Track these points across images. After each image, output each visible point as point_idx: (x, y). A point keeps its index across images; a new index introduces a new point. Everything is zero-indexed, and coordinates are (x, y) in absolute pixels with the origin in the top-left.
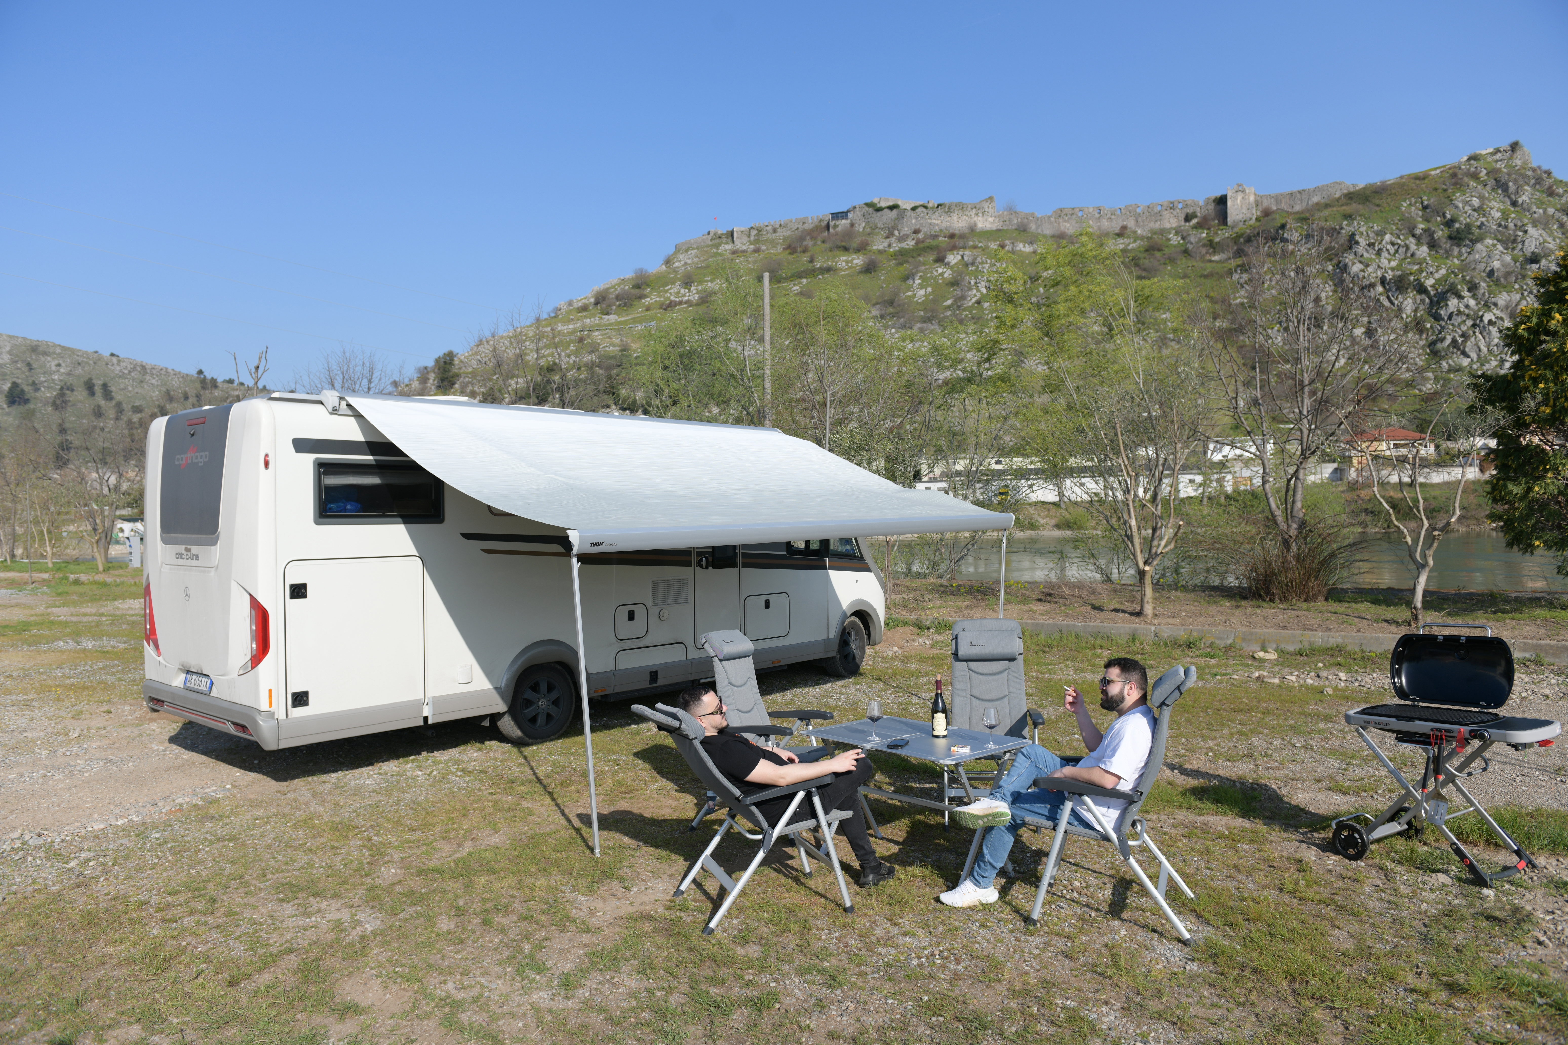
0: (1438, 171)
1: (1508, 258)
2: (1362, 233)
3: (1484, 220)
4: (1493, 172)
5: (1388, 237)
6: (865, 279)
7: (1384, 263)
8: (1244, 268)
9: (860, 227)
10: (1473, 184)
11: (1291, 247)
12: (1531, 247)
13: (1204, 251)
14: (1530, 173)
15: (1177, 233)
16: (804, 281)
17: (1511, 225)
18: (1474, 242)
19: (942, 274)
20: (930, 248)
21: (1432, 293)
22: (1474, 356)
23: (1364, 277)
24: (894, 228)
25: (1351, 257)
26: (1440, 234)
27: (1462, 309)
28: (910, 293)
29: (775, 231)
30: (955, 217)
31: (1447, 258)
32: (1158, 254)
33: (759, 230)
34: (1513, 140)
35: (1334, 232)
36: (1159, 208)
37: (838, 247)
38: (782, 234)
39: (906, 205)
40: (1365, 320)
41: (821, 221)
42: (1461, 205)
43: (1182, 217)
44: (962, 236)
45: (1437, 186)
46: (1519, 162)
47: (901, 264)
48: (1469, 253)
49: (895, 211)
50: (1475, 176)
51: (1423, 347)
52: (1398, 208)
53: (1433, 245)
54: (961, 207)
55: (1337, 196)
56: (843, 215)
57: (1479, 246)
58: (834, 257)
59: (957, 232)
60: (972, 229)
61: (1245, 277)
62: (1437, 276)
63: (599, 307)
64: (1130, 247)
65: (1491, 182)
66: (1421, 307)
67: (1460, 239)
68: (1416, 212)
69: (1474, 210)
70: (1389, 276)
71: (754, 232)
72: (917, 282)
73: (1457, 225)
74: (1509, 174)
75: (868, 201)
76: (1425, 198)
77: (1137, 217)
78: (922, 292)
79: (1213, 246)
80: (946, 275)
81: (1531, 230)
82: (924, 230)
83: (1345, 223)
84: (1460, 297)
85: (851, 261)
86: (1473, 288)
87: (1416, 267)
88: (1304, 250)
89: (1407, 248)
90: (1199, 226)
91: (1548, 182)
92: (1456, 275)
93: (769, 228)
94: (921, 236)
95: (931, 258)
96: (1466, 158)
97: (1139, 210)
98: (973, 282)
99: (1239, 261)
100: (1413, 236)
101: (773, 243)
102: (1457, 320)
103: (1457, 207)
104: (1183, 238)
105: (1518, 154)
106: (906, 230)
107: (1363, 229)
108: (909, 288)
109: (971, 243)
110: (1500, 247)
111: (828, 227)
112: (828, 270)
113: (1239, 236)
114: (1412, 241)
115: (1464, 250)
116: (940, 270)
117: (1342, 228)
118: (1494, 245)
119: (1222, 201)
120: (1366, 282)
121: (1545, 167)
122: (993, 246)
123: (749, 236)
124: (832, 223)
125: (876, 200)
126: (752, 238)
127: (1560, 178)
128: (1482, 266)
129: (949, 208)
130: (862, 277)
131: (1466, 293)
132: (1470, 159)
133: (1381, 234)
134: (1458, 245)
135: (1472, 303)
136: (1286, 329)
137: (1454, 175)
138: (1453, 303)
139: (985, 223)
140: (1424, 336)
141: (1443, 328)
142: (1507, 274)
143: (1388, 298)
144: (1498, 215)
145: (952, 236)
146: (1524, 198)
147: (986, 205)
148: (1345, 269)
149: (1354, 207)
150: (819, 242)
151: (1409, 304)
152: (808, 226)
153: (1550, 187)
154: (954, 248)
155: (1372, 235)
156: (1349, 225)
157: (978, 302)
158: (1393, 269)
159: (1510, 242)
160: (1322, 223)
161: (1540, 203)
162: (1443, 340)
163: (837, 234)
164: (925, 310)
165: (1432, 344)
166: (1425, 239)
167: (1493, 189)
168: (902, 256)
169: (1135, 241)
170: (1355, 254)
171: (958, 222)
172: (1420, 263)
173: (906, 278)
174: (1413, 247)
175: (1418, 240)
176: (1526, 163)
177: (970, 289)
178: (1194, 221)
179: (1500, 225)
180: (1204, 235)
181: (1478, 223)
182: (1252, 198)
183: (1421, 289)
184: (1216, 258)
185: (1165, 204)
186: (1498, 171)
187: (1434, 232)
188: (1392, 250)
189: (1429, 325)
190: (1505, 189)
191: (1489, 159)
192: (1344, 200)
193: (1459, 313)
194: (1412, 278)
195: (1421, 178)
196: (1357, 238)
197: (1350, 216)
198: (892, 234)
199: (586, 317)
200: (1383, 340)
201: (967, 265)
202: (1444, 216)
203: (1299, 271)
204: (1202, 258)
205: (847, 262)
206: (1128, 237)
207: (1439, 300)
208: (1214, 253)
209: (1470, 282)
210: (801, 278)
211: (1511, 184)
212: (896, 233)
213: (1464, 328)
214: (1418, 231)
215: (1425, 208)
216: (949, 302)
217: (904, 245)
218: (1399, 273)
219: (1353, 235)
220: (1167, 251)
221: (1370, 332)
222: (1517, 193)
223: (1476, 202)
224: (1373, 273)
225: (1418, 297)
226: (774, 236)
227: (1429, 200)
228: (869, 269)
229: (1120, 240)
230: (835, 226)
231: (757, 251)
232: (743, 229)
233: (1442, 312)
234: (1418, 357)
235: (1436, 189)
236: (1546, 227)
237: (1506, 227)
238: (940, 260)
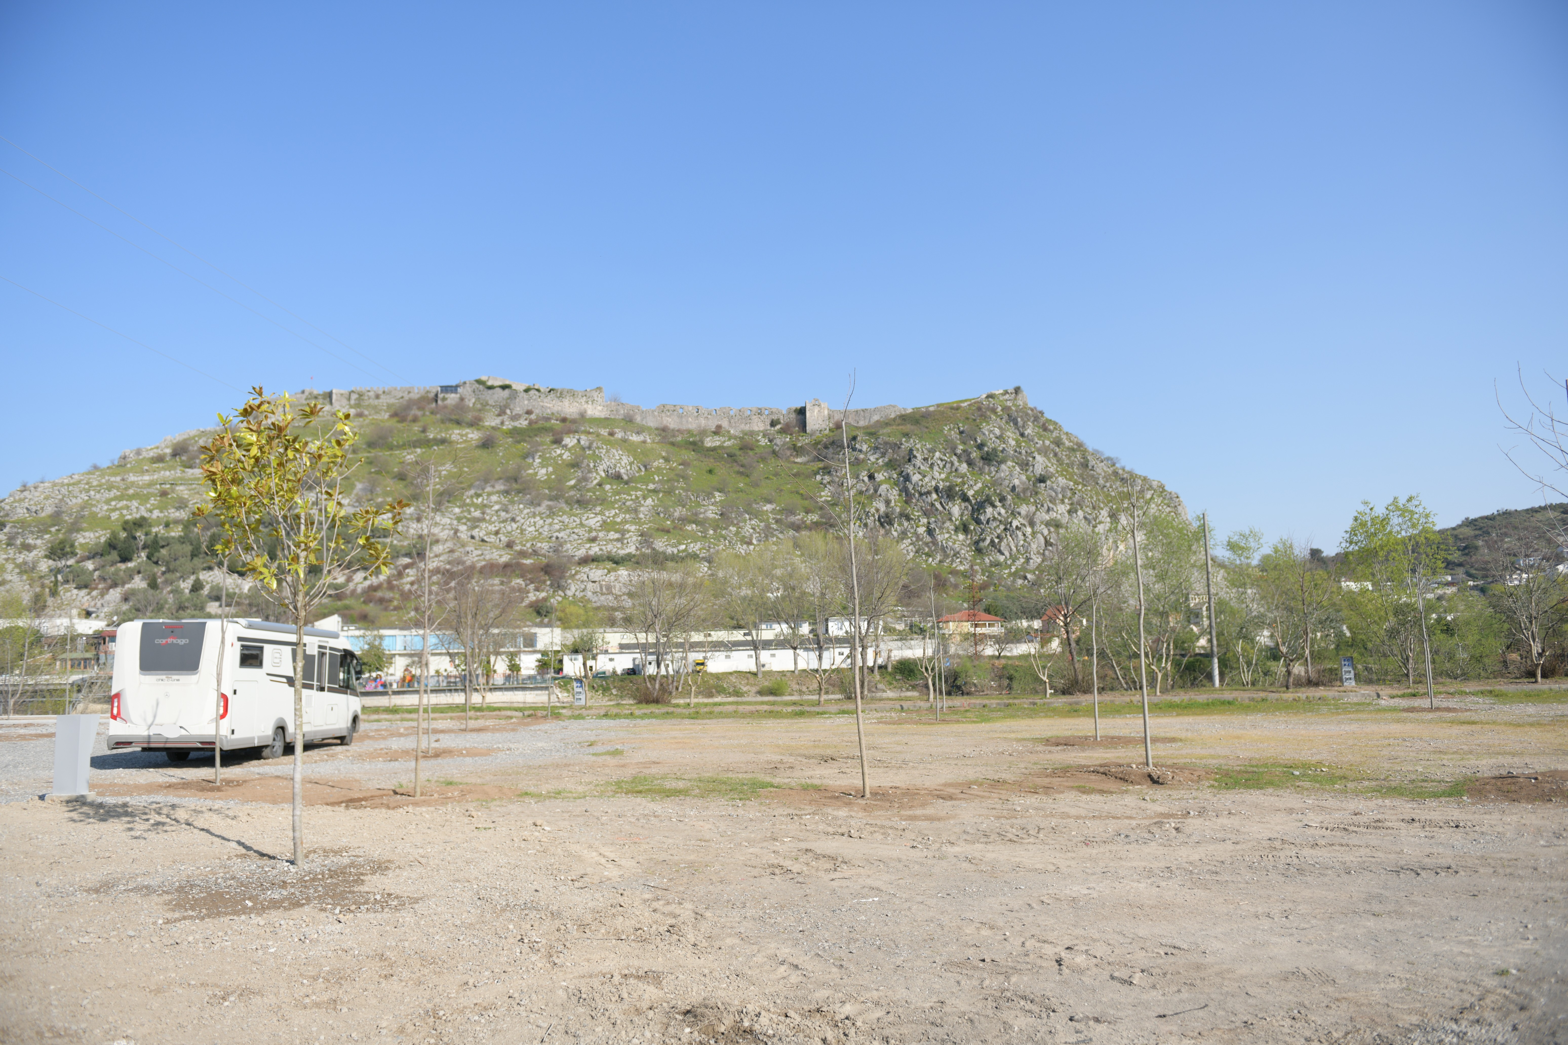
0: (966, 404)
1: (1024, 478)
2: (918, 450)
3: (1004, 446)
4: (1006, 409)
5: (937, 454)
6: (483, 454)
7: (936, 475)
8: (827, 471)
9: (470, 402)
10: (993, 417)
11: (862, 456)
12: (1039, 470)
13: (788, 453)
14: (1030, 412)
15: (764, 436)
16: (419, 450)
17: (1023, 452)
18: (1000, 463)
19: (561, 455)
20: (545, 430)
21: (973, 502)
22: (1007, 553)
23: (922, 486)
24: (507, 406)
25: (911, 468)
26: (974, 455)
27: (996, 516)
28: (531, 471)
29: (377, 397)
30: (566, 402)
31: (981, 474)
32: (751, 453)
33: (361, 395)
34: (1017, 385)
35: (897, 446)
36: (749, 413)
37: (451, 420)
38: (384, 400)
39: (519, 386)
40: (925, 521)
41: (428, 392)
42: (987, 433)
43: (768, 422)
44: (574, 421)
45: (969, 416)
46: (1021, 403)
47: (519, 442)
48: (997, 472)
49: (507, 391)
50: (994, 411)
51: (969, 545)
52: (942, 430)
53: (970, 463)
54: (573, 394)
55: (893, 416)
56: (453, 389)
57: (1003, 467)
58: (447, 429)
59: (568, 416)
60: (582, 415)
61: (827, 478)
62: (976, 488)
63: (178, 458)
64: (726, 444)
65: (1005, 417)
66: (966, 512)
67: (990, 460)
68: (954, 435)
69: (997, 438)
70: (941, 485)
71: (354, 396)
72: (538, 461)
73: (986, 449)
74: (1016, 411)
75: (477, 378)
76: (960, 425)
77: (730, 418)
78: (544, 471)
79: (798, 450)
80: (565, 457)
81: (1038, 458)
82: (536, 411)
83: (904, 439)
84: (994, 506)
85: (466, 435)
86: (1002, 499)
87: (960, 480)
88: (872, 458)
89: (952, 464)
90: (783, 431)
91: (1043, 420)
92: (989, 489)
93: (372, 394)
94: (533, 417)
95: (548, 439)
96: (984, 396)
97: (732, 413)
98: (592, 465)
99: (821, 465)
100: (955, 455)
101: (376, 409)
102: (994, 524)
103: (984, 434)
104: (770, 441)
105: (1020, 396)
106: (518, 410)
107: (918, 446)
108: (530, 466)
109: (583, 428)
110: (1017, 468)
111: (436, 399)
112: (443, 441)
113: (817, 443)
114: (954, 458)
115: (992, 468)
116: (559, 452)
117: (901, 444)
118: (1014, 467)
119: (802, 412)
120: (924, 490)
121: (1039, 409)
122: (604, 432)
123: (349, 399)
124: (441, 396)
125: (484, 378)
126: (352, 402)
127: (1049, 418)
128: (1007, 482)
129: (561, 393)
130: (478, 453)
131: (998, 504)
132: (988, 397)
133: (932, 451)
134: (989, 465)
135: (1003, 511)
136: (866, 525)
137: (979, 409)
138: (989, 510)
139: (595, 410)
140: (969, 537)
141: (983, 530)
142: (1025, 490)
143: (941, 503)
144: (1013, 443)
145: (564, 420)
146: (1028, 431)
147: (595, 394)
148: (907, 478)
149: (908, 428)
150: (428, 413)
151: (956, 509)
152: (415, 396)
153: (1044, 425)
154: (570, 432)
155: (926, 452)
156: (907, 442)
157: (600, 484)
158: (943, 480)
159: (1024, 465)
160: (887, 439)
161: (1040, 437)
162: (984, 540)
163: (445, 407)
164: (549, 488)
165: (977, 543)
166: (963, 458)
167: (1007, 422)
168: (516, 434)
169: (729, 440)
170: (914, 466)
171: (569, 408)
172: (962, 477)
173: (525, 456)
174: (956, 464)
175: (959, 457)
176: (1025, 404)
177: (590, 471)
178: (778, 427)
179: (1016, 451)
180: (788, 439)
181: (1001, 449)
182: (826, 412)
183: (965, 499)
184: (799, 460)
185: (754, 410)
186: (1009, 408)
187: (970, 453)
188: (941, 464)
189: (972, 528)
190: (1016, 424)
191: (1001, 398)
192: (898, 421)
193: (995, 519)
194: (957, 489)
195: (955, 408)
196: (915, 453)
197: (907, 435)
198: (505, 413)
199: (164, 469)
200: (939, 538)
201: (583, 449)
202: (976, 440)
203: (871, 477)
204: (787, 459)
205: (462, 436)
206: (723, 436)
207: (979, 508)
208: (797, 456)
209: (1000, 494)
210: (415, 447)
211: (1019, 419)
212: (508, 411)
213: (999, 531)
214: (959, 451)
215: (961, 433)
216: (572, 482)
217: (516, 424)
218: (948, 484)
219: (911, 450)
220: (757, 450)
221: (930, 532)
222: (1023, 427)
223: (997, 431)
224: (929, 483)
225: (963, 505)
226: (376, 402)
227: (963, 426)
228: (486, 444)
229: (717, 438)
230: (444, 399)
231: (360, 415)
232: (342, 391)
233: (982, 518)
234: (967, 553)
235: (967, 419)
236: (1046, 455)
237: (1020, 453)
238: (558, 441)
